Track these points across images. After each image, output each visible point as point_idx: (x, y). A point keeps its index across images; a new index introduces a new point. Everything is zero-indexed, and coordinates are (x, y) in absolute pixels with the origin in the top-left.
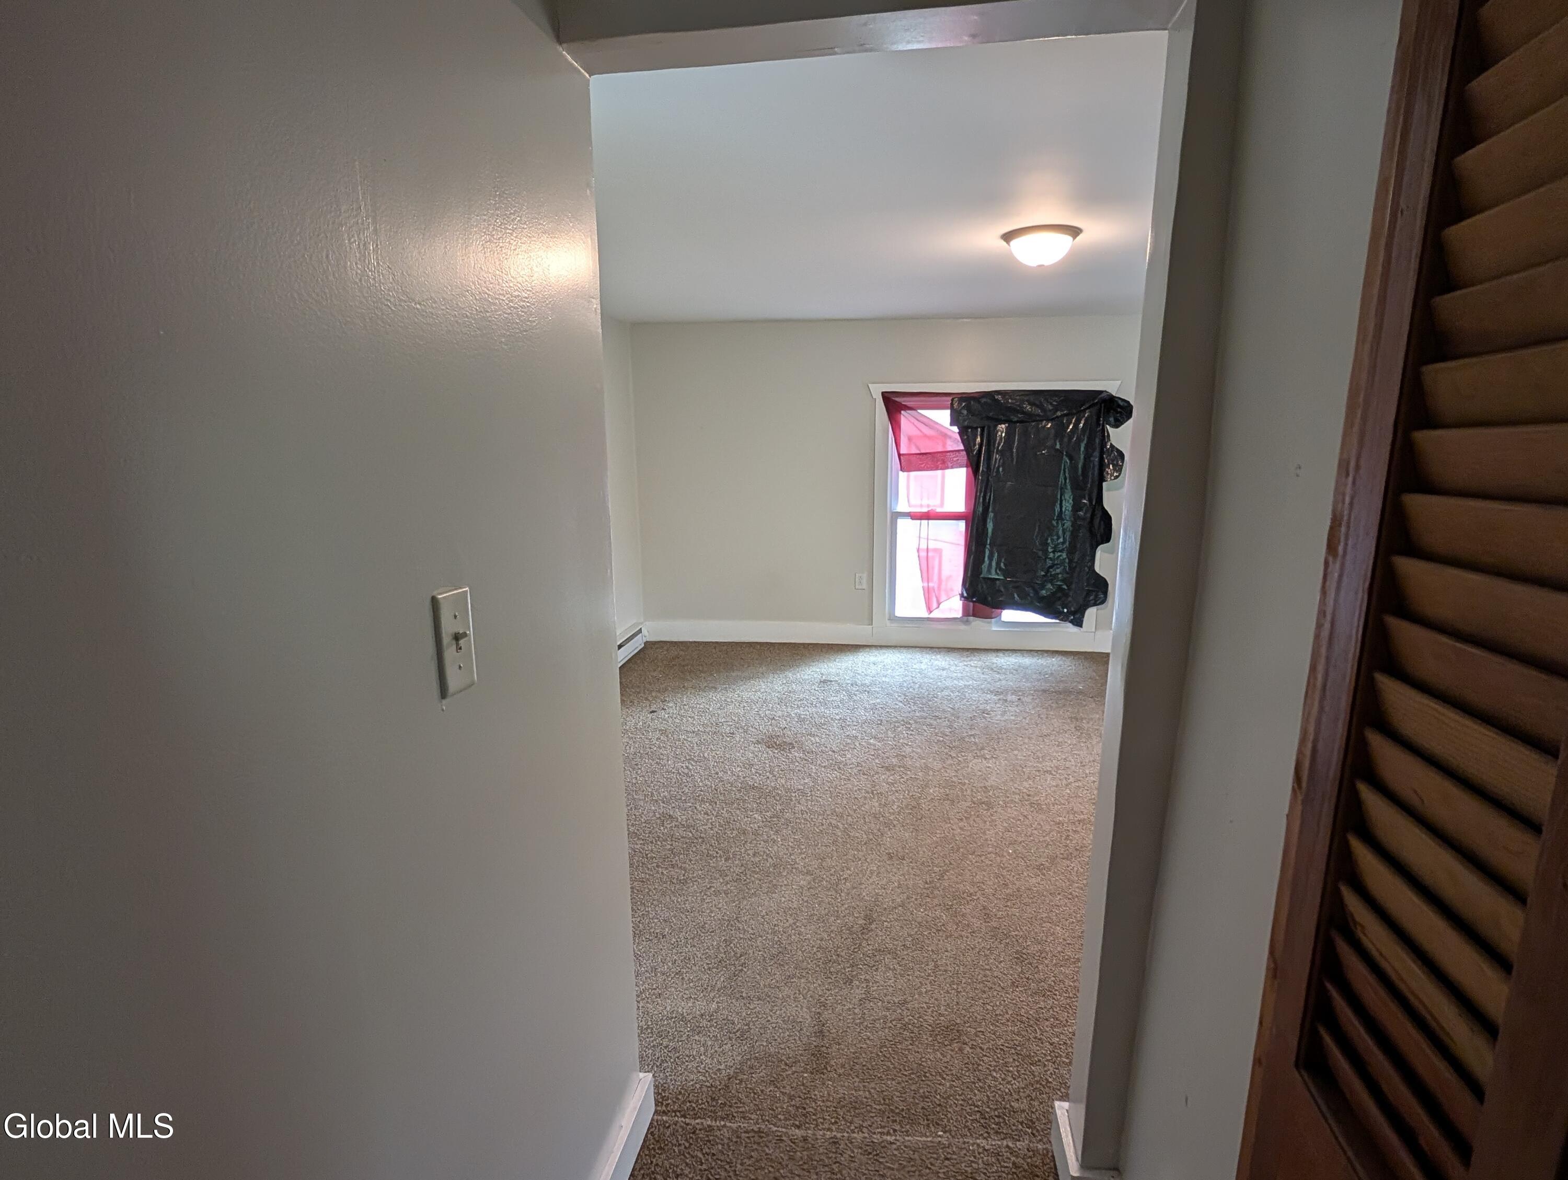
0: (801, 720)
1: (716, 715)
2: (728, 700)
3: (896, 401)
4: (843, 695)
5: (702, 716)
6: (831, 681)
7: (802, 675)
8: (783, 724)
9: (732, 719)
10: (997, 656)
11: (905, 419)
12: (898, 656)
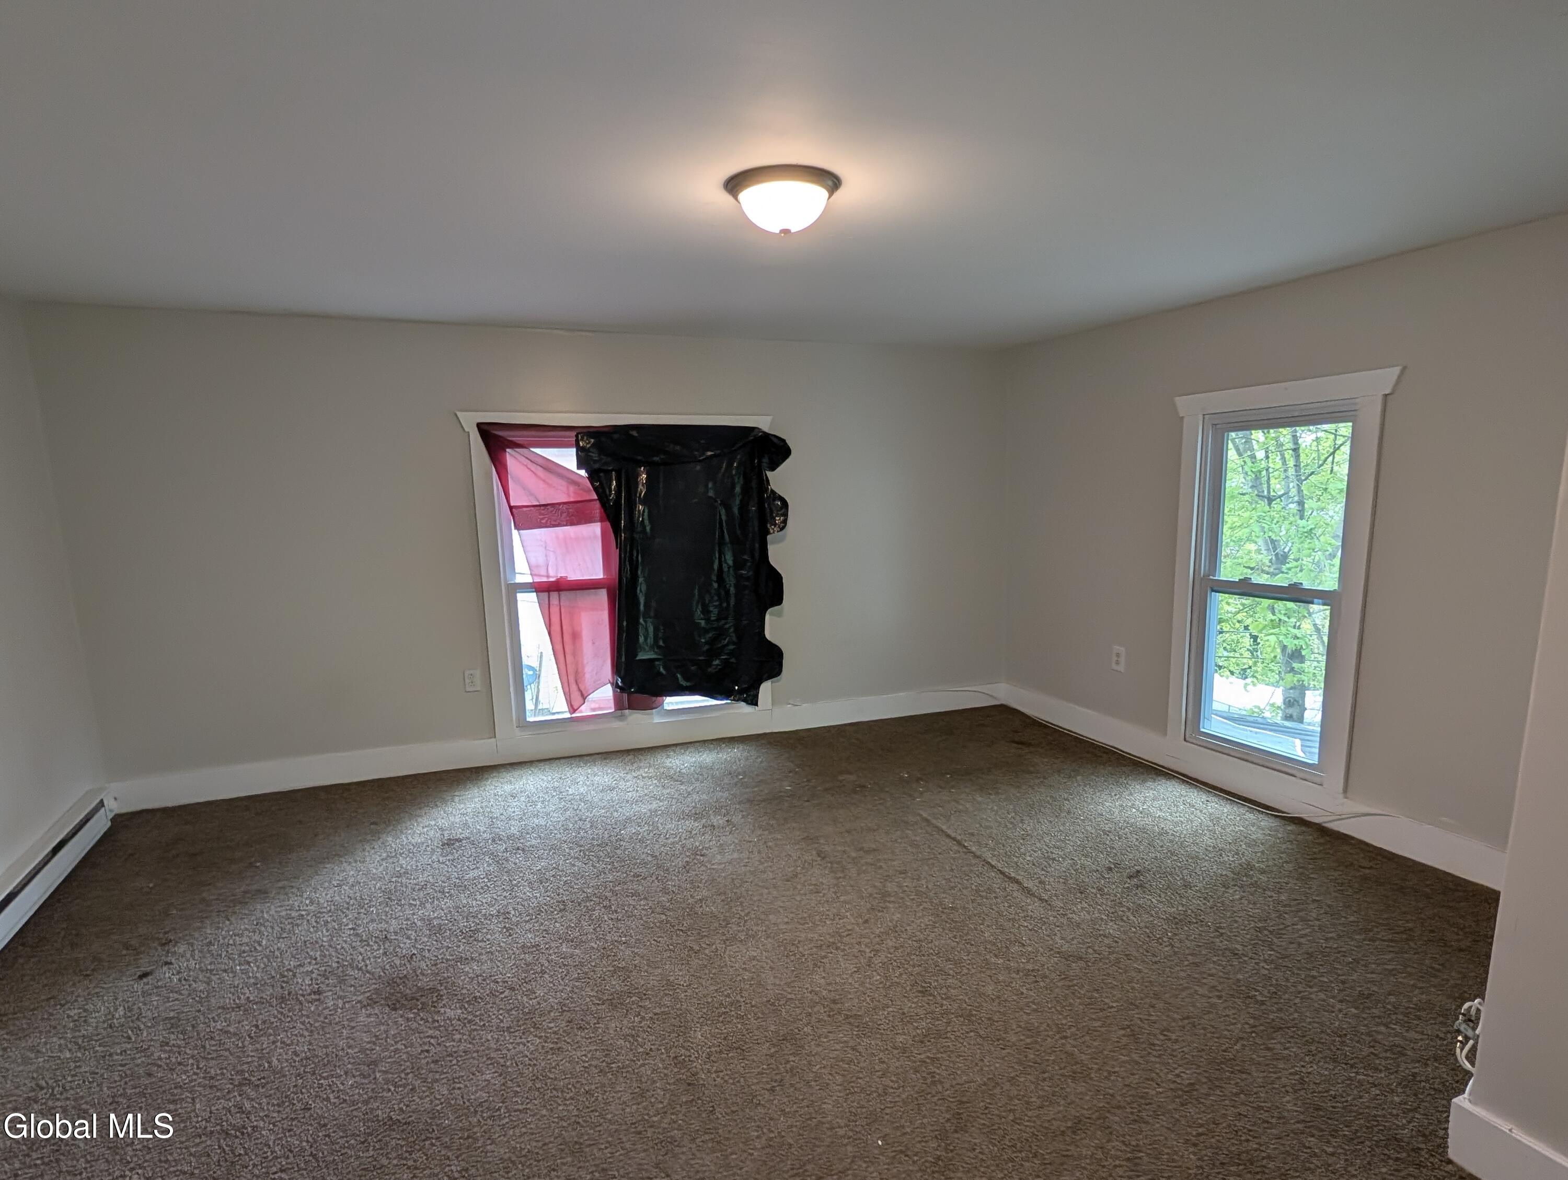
0: (436, 930)
1: (277, 953)
2: (294, 914)
3: (500, 437)
4: (486, 866)
5: (248, 963)
6: (459, 840)
7: (410, 837)
8: (406, 946)
9: (311, 958)
10: (668, 757)
11: (512, 459)
12: (541, 776)
